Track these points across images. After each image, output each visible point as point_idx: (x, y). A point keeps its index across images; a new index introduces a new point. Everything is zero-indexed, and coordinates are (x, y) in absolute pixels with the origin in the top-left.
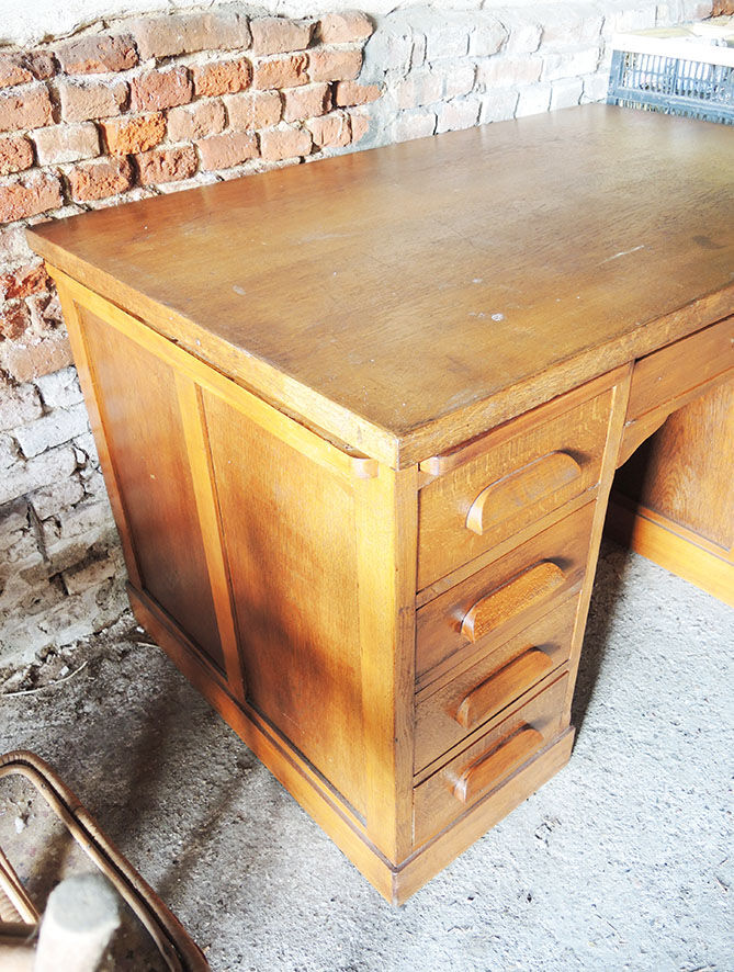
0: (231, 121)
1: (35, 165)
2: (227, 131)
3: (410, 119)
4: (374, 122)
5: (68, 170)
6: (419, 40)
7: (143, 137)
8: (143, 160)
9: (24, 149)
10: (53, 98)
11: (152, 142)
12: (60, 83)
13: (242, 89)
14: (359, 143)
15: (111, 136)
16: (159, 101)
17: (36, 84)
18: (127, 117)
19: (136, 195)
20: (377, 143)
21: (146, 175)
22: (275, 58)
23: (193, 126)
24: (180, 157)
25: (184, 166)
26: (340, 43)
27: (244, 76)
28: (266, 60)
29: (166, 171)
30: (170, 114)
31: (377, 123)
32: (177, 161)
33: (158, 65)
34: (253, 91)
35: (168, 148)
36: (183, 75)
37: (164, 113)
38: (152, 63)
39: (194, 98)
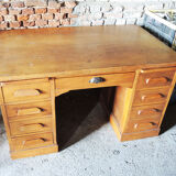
0: (43, 18)
5: (10, 22)
6: (87, 7)
8: (24, 22)
9: (1, 18)
10: (7, 10)
12: (9, 8)
16: (27, 13)
17: (5, 8)
18: (21, 15)
19: (21, 28)
20: (76, 25)
21: (24, 25)
23: (33, 18)
24: (31, 23)
27: (45, 10)
28: (51, 8)
31: (76, 22)
34: (48, 14)
35: (29, 21)
36: (32, 9)
39: (34, 13)
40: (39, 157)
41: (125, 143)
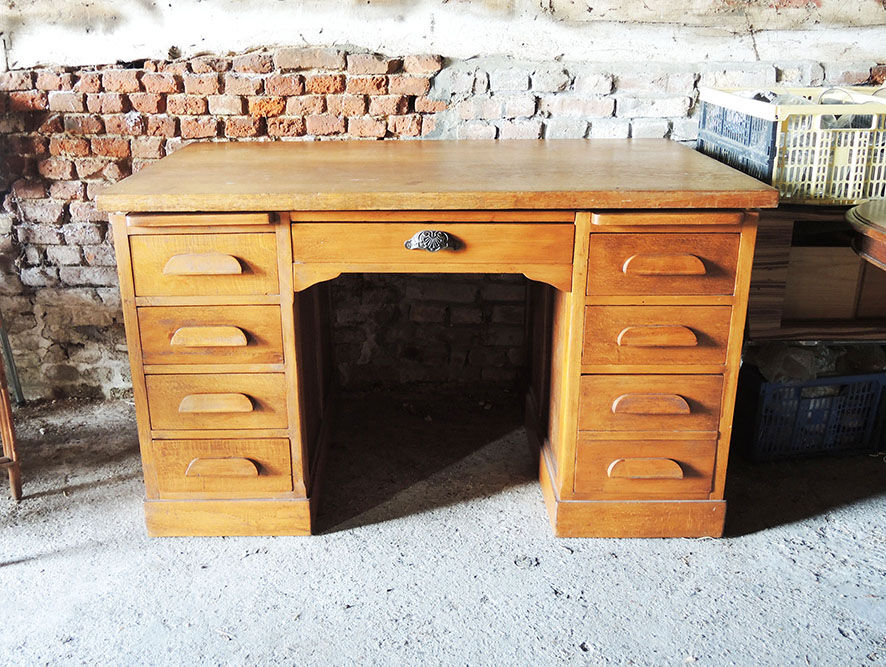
0: (329, 109)
1: (207, 112)
2: (324, 114)
3: (471, 126)
4: (440, 125)
5: (225, 118)
6: (481, 76)
7: (269, 109)
8: (270, 122)
9: (201, 104)
10: (220, 81)
11: (275, 112)
12: (227, 76)
13: (336, 92)
14: (427, 136)
15: (251, 104)
16: (281, 91)
17: (214, 73)
18: (260, 97)
19: (262, 139)
20: (443, 137)
21: (271, 130)
22: (361, 77)
23: (300, 108)
24: (293, 124)
25: (293, 130)
26: (416, 73)
27: (338, 84)
28: (355, 77)
29: (282, 129)
30: (289, 100)
31: (442, 125)
32: (289, 126)
33: (282, 72)
34: (346, 94)
35: (286, 117)
36: (297, 80)
37: (285, 98)
38: (279, 71)
39: (303, 93)
40: (242, 540)
41: (575, 543)
